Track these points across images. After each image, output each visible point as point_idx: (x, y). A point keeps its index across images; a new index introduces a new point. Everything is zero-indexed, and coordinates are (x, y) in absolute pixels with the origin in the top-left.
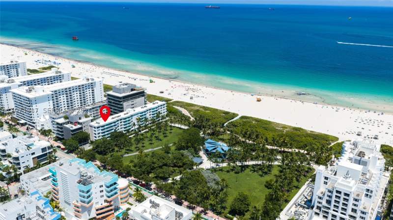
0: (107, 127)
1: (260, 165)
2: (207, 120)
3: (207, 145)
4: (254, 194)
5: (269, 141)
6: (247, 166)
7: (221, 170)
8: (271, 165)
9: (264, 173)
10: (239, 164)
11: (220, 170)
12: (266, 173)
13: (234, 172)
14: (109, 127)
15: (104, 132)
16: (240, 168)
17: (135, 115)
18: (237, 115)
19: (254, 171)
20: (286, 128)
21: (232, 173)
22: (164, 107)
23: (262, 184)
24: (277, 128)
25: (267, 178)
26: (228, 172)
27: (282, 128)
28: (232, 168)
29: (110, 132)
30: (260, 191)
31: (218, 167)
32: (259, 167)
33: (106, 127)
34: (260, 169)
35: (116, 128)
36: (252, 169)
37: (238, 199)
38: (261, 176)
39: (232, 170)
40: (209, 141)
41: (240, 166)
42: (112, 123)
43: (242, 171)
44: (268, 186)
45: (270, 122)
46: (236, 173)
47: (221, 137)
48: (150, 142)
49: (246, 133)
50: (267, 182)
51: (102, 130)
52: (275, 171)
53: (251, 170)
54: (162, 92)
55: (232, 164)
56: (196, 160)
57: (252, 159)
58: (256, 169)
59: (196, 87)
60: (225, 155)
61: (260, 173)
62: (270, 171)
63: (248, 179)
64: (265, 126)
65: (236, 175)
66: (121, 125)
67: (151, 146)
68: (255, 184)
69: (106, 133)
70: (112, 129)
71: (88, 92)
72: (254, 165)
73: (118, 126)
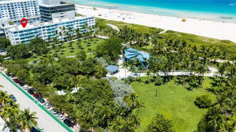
0: (26, 33)
1: (187, 76)
2: (132, 31)
3: (127, 53)
4: (180, 115)
5: (198, 50)
6: (172, 77)
7: (139, 80)
8: (201, 77)
9: (192, 85)
10: (161, 74)
11: (137, 80)
12: (195, 86)
13: (154, 83)
14: (30, 33)
15: (24, 38)
16: (162, 79)
17: (60, 24)
18: (163, 30)
19: (180, 83)
20: (214, 41)
21: (152, 85)
22: (93, 21)
23: (190, 100)
24: (203, 41)
25: (197, 93)
26: (147, 82)
27: (209, 40)
28: (153, 79)
29: (30, 39)
30: (189, 111)
31: (136, 76)
32: (186, 78)
33: (24, 33)
34: (187, 81)
35: (38, 35)
36: (177, 80)
37: (155, 128)
38: (189, 89)
39: (152, 81)
40: (131, 49)
41: (162, 77)
42: (32, 30)
43: (165, 82)
44: (200, 103)
45: (195, 35)
46: (156, 84)
47: (144, 47)
48: (72, 50)
49: (171, 41)
50: (198, 99)
51: (20, 35)
52: (206, 84)
53: (176, 82)
54: (100, 15)
55: (152, 73)
56: (110, 68)
57: (177, 69)
58: (181, 81)
59: (130, 13)
60: (145, 63)
61: (187, 85)
62: (199, 83)
63: (171, 92)
64: (191, 38)
65: (157, 87)
66: (45, 33)
67: (71, 53)
68: (182, 101)
69: (26, 40)
70: (33, 36)
71: (31, 10)
72: (180, 76)
73: (41, 34)
